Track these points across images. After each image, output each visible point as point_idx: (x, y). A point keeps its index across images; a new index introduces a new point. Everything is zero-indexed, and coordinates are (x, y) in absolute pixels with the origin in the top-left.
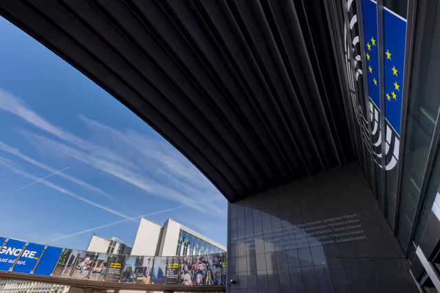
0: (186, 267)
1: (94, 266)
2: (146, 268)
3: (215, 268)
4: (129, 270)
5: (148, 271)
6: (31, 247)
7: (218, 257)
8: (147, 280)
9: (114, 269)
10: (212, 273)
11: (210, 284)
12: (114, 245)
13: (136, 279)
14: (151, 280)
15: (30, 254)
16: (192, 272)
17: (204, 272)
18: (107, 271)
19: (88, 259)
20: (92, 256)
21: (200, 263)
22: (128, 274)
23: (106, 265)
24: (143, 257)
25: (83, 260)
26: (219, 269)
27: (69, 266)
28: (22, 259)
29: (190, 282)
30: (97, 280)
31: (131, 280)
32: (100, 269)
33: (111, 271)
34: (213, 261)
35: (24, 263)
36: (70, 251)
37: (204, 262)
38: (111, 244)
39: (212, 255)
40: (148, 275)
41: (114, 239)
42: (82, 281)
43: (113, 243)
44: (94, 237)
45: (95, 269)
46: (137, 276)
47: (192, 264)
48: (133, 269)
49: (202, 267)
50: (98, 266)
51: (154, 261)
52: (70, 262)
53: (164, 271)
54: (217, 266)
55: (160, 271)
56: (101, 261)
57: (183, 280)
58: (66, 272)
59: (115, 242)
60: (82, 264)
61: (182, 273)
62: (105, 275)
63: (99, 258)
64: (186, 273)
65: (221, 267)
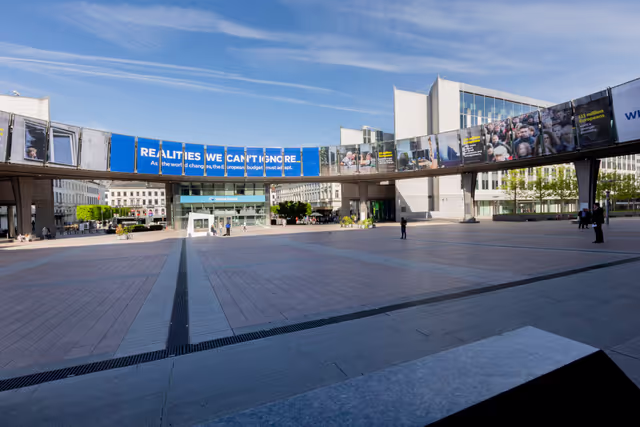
0: (496, 139)
1: (359, 159)
2: (427, 151)
3: (558, 128)
4: (403, 157)
5: (432, 154)
6: (288, 152)
7: (565, 110)
8: (433, 165)
9: (385, 159)
10: (551, 137)
11: (548, 153)
12: (369, 135)
13: (417, 166)
14: (439, 164)
15: (291, 159)
16: (508, 143)
17: (535, 139)
18: (377, 162)
19: (350, 153)
20: (353, 149)
21: (522, 128)
22: (405, 161)
23: (372, 156)
24: (419, 138)
25: (345, 155)
26: (569, 129)
27: (333, 164)
28: (287, 164)
29: (508, 156)
30: (369, 173)
31: (411, 168)
32: (367, 162)
33: (382, 162)
34: (553, 119)
35: (290, 168)
36: (327, 149)
37: (533, 124)
38: (365, 134)
39: (549, 109)
40: (432, 158)
41: (365, 127)
42: (354, 176)
43: (367, 133)
44: (342, 130)
45: (362, 162)
46: (418, 162)
47: (507, 131)
48: (410, 154)
49: (527, 132)
50: (364, 159)
51: (437, 139)
52: (333, 159)
53: (457, 150)
54: (563, 124)
55: (450, 152)
56: (366, 153)
57: (492, 156)
58: (333, 170)
59: (369, 131)
60: (346, 159)
61: (489, 147)
62: (377, 166)
63: (361, 151)
64: (496, 145)
65: (573, 123)
